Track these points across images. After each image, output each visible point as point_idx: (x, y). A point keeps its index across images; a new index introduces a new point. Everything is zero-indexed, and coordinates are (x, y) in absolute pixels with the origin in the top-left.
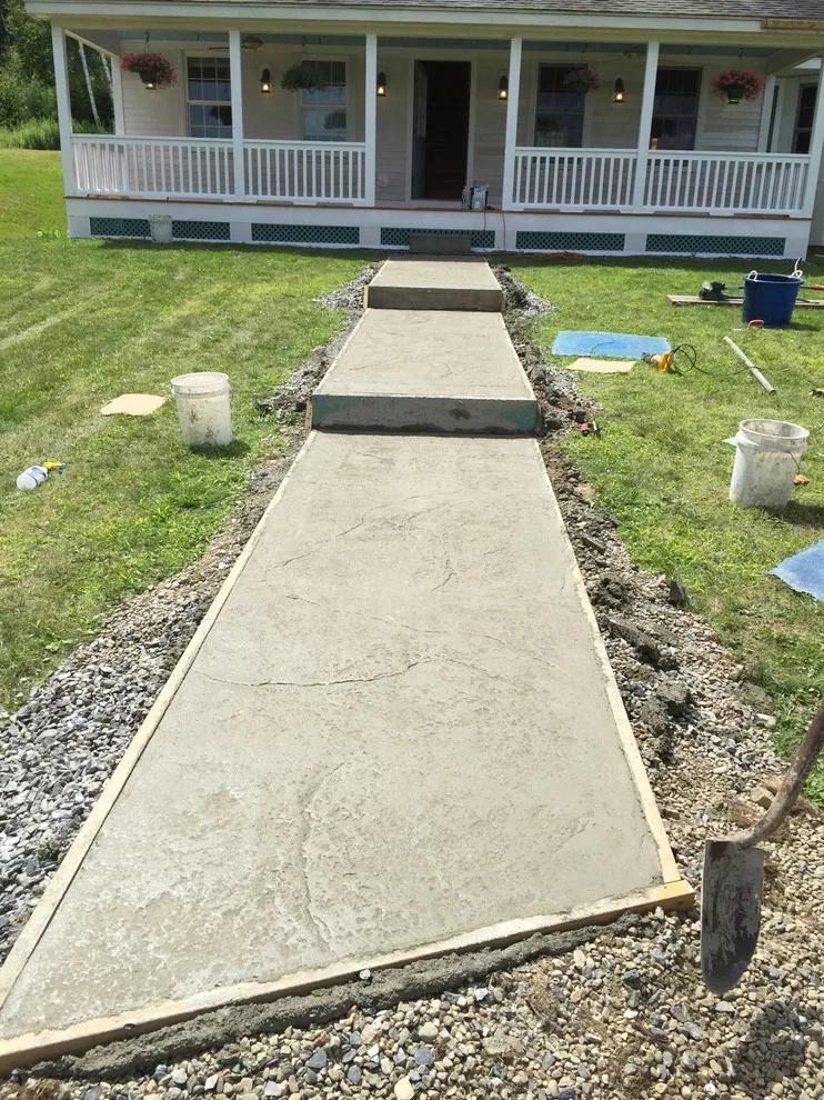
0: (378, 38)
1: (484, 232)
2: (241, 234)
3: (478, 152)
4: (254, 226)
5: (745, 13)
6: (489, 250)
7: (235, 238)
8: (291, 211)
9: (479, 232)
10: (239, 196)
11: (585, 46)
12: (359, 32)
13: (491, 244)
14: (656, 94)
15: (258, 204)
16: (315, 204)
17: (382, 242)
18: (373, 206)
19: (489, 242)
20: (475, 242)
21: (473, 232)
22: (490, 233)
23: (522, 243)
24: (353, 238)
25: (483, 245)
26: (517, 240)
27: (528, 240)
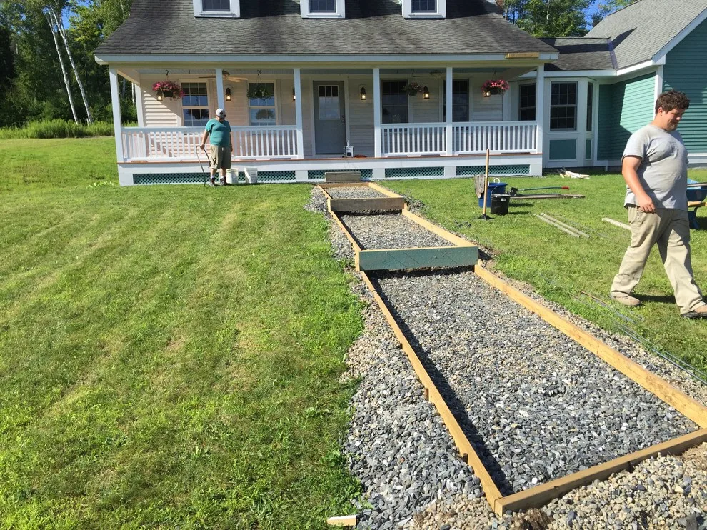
0: (301, 71)
1: (366, 170)
3: (351, 128)
5: (496, 51)
6: (371, 179)
8: (254, 164)
9: (363, 170)
11: (413, 71)
12: (290, 67)
13: (372, 176)
14: (453, 93)
16: (268, 160)
17: (309, 178)
18: (303, 159)
19: (369, 175)
20: (362, 175)
21: (360, 170)
22: (370, 170)
23: (388, 174)
24: (292, 177)
25: (366, 176)
26: (385, 173)
27: (391, 173)
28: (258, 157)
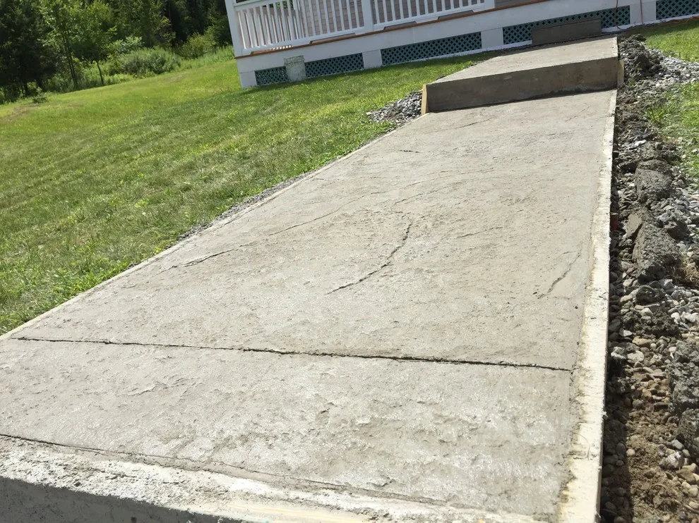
1: (617, 9)
2: (372, 59)
4: (384, 52)
6: (624, 27)
7: (368, 63)
8: (414, 30)
10: (368, 27)
13: (627, 21)
15: (386, 30)
16: (436, 19)
17: (504, 42)
18: (494, 7)
19: (623, 19)
20: (607, 22)
21: (604, 12)
22: (623, 9)
23: (664, 12)
24: (476, 44)
25: (617, 23)
26: (657, 10)
27: (670, 8)
28: (419, 18)
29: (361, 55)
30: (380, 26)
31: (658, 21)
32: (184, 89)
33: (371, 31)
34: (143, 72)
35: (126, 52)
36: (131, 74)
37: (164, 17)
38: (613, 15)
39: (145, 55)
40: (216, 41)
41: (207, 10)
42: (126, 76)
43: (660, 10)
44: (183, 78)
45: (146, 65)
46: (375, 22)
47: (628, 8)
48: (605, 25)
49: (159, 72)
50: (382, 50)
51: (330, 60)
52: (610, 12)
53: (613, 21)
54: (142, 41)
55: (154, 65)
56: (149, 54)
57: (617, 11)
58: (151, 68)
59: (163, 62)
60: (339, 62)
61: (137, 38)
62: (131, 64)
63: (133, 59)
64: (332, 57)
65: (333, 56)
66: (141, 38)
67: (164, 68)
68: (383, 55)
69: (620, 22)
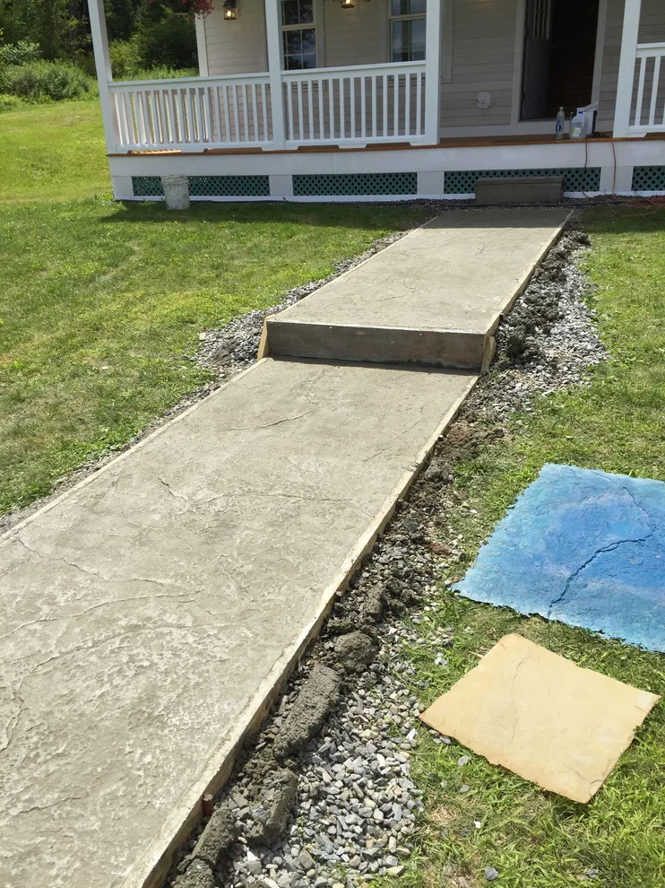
1: (585, 170)
4: (296, 178)
6: (591, 194)
8: (335, 157)
9: (577, 171)
10: (278, 142)
13: (596, 187)
15: (302, 150)
17: (445, 190)
18: (435, 143)
19: (591, 183)
20: (572, 184)
21: (569, 171)
22: (593, 170)
23: (641, 182)
24: (410, 187)
25: (584, 188)
26: (634, 178)
27: (650, 178)
28: (342, 142)
29: (267, 177)
30: (293, 144)
31: (632, 193)
32: (78, 138)
33: (282, 148)
34: (36, 96)
35: (16, 63)
36: (20, 96)
37: (73, 17)
38: (581, 176)
39: (41, 70)
40: (142, 57)
41: (136, 9)
42: (13, 99)
43: (637, 179)
44: (81, 120)
45: (40, 85)
46: (287, 138)
47: (599, 169)
48: (568, 188)
49: (58, 97)
50: (294, 176)
51: (228, 177)
52: (577, 172)
53: (579, 184)
54: (38, 49)
55: (51, 87)
56: (46, 71)
57: (585, 172)
58: (47, 91)
59: (64, 84)
60: (240, 182)
61: (33, 44)
62: (20, 83)
63: (23, 74)
64: (231, 175)
65: (232, 173)
66: (38, 44)
67: (64, 91)
68: (295, 182)
69: (587, 187)
